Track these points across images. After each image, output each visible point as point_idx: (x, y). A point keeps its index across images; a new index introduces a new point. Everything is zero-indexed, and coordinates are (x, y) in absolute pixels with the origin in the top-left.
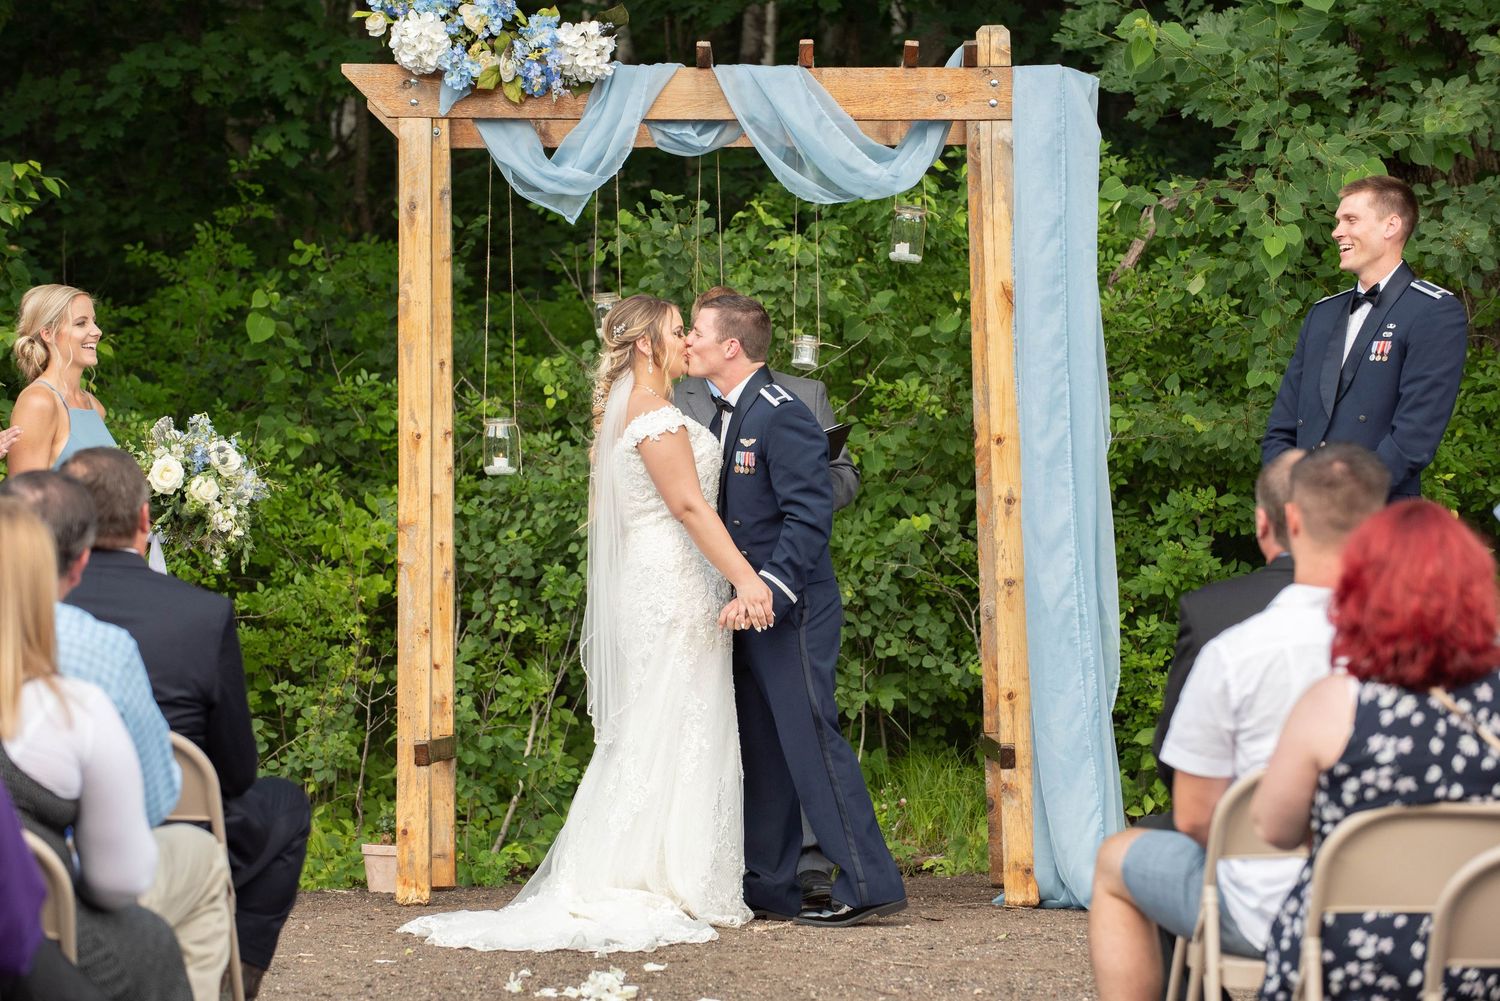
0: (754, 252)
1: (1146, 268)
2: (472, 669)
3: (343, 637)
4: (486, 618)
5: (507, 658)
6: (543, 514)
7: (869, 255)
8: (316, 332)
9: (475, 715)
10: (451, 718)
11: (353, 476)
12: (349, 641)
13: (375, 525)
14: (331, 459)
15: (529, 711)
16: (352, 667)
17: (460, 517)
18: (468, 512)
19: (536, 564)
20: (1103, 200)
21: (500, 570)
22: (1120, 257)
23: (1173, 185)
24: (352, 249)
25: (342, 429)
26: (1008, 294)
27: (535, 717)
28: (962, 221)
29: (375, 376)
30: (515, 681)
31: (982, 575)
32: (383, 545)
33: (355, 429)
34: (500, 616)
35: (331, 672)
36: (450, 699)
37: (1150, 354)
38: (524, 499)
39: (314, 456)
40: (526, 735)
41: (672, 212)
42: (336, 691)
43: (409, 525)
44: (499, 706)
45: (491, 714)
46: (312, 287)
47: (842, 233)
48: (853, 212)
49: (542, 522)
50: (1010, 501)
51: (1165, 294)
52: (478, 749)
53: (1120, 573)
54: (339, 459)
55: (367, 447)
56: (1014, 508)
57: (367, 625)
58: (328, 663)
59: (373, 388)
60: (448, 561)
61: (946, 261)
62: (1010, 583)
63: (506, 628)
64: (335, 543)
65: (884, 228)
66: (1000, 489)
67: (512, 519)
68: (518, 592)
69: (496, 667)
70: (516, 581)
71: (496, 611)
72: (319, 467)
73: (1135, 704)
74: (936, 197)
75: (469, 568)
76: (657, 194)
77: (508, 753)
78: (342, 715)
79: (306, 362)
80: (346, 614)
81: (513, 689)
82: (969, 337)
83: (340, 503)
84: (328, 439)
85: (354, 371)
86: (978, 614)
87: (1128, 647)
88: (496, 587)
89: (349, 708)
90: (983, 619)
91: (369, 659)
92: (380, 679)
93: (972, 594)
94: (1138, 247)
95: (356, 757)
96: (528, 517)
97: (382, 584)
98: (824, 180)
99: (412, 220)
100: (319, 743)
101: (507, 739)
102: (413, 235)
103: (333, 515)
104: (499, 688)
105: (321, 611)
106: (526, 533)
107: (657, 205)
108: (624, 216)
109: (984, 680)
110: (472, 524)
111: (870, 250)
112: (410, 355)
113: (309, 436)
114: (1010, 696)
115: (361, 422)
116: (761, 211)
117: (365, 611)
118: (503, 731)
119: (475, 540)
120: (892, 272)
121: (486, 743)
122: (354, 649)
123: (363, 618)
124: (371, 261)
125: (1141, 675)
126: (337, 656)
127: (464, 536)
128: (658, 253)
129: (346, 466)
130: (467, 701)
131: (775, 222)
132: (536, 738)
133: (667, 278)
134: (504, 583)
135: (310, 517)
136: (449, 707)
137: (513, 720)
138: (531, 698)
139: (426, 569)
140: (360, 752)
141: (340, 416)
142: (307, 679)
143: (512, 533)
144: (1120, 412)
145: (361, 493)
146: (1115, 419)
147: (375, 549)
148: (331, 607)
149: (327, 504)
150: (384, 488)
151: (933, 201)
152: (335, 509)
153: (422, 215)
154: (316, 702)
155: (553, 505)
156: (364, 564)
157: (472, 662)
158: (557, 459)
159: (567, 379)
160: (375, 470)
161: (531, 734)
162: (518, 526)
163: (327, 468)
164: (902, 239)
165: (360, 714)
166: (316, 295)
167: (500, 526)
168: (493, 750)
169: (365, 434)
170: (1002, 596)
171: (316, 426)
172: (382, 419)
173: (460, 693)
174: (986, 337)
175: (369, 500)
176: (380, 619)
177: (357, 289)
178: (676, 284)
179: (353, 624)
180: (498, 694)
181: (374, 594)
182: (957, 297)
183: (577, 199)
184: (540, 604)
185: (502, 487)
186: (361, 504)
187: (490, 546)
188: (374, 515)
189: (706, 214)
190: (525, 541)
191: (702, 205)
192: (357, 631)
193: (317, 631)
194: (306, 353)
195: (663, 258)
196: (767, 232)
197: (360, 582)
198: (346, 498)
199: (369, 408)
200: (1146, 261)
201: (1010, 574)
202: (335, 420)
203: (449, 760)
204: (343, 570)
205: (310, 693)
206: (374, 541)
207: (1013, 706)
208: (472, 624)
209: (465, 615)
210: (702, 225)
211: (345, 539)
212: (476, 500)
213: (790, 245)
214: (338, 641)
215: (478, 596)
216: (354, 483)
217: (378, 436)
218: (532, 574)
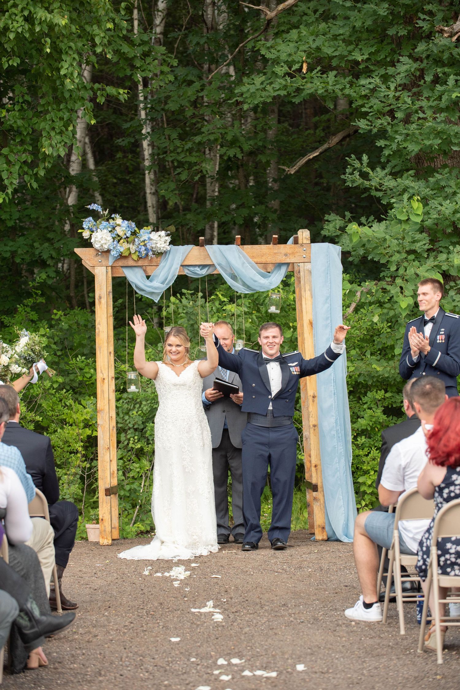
0: (218, 311)
1: (357, 313)
2: (122, 461)
3: (75, 451)
4: (126, 443)
5: (133, 457)
6: (145, 405)
7: (258, 311)
8: (62, 343)
9: (123, 478)
10: (116, 479)
11: (76, 393)
12: (77, 452)
13: (85, 411)
14: (68, 388)
15: (142, 476)
16: (78, 462)
17: (117, 407)
18: (119, 405)
19: (143, 423)
20: (343, 289)
21: (131, 425)
22: (348, 309)
23: (367, 283)
24: (72, 312)
25: (72, 377)
26: (311, 323)
27: (144, 478)
28: (292, 297)
29: (83, 358)
30: (137, 465)
31: (303, 423)
32: (88, 418)
33: (77, 376)
34: (131, 442)
35: (72, 464)
36: (116, 472)
37: (359, 343)
38: (138, 400)
39: (62, 386)
40: (141, 484)
41: (190, 297)
42: (73, 470)
43: (101, 410)
44: (131, 474)
45: (129, 477)
46: (60, 326)
47: (249, 303)
48: (253, 295)
49: (145, 408)
50: (314, 397)
51: (364, 322)
52: (124, 490)
53: (352, 421)
54: (71, 387)
55: (81, 383)
56: (315, 399)
57: (83, 447)
58: (70, 460)
59: (83, 362)
60: (114, 423)
61: (286, 311)
62: (314, 426)
63: (133, 446)
64: (71, 417)
65: (264, 301)
66: (311, 393)
67: (134, 407)
68: (137, 433)
69: (130, 461)
70: (136, 430)
71: (129, 440)
72: (64, 390)
73: (357, 468)
74: (282, 289)
75: (120, 425)
76: (184, 291)
77: (135, 491)
78: (76, 479)
79: (59, 353)
80: (76, 443)
81: (136, 468)
82: (297, 338)
83: (73, 404)
84: (67, 380)
85: (76, 356)
86: (302, 437)
87: (355, 448)
88: (129, 432)
89: (78, 476)
90: (304, 439)
91: (84, 459)
92: (88, 466)
93: (300, 431)
94: (353, 305)
95: (81, 494)
96: (140, 406)
97: (88, 432)
98: (244, 284)
99: (100, 302)
100: (68, 489)
101: (135, 486)
102: (101, 308)
103: (70, 407)
104: (131, 468)
105: (67, 442)
106: (140, 412)
107: (184, 294)
108: (173, 299)
109: (305, 461)
110: (120, 410)
111: (259, 308)
112: (100, 350)
113: (61, 380)
114: (316, 466)
115: (79, 374)
116: (220, 296)
117: (82, 442)
118: (133, 483)
119: (121, 415)
120: (267, 316)
121: (128, 488)
122: (79, 455)
123: (82, 444)
124: (79, 316)
125: (359, 458)
126: (73, 458)
127: (118, 414)
128: (184, 311)
129: (73, 390)
130: (121, 473)
131: (225, 299)
132: (144, 486)
133: (188, 320)
134: (132, 430)
135: (62, 409)
136: (115, 475)
137: (136, 479)
138: (142, 471)
139: (107, 426)
140: (83, 492)
141: (70, 372)
142: (63, 466)
143: (134, 412)
144: (350, 364)
145: (79, 399)
146: (348, 367)
147: (85, 419)
148: (70, 441)
149: (68, 404)
150: (87, 398)
151: (281, 291)
152: (71, 405)
153: (104, 301)
154: (66, 474)
155: (149, 402)
156: (82, 425)
157: (121, 459)
158: (149, 386)
159: (153, 357)
160: (83, 391)
161: (143, 484)
162: (136, 410)
163: (67, 391)
164: (272, 305)
165: (82, 478)
166: (61, 330)
167: (130, 410)
168: (130, 490)
169: (80, 378)
170: (312, 431)
171: (63, 376)
172: (86, 373)
173: (118, 470)
174: (303, 339)
175: (83, 402)
176: (87, 444)
177: (75, 327)
178: (191, 322)
179: (79, 446)
180: (131, 470)
181: (85, 435)
182: (291, 324)
183: (158, 294)
184: (145, 437)
185: (130, 396)
186: (80, 404)
187: (126, 417)
188: (84, 407)
189: (202, 298)
190: (139, 415)
191: (200, 294)
192: (80, 449)
193: (66, 449)
194: (58, 350)
195: (187, 313)
196: (222, 303)
197: (80, 431)
198: (75, 402)
199: (81, 369)
200: (356, 310)
201: (314, 423)
202: (68, 373)
203: (116, 494)
204: (74, 427)
205: (64, 471)
206: (85, 417)
207: (317, 470)
208: (121, 445)
209: (119, 442)
210: (200, 301)
211: (75, 416)
212: (121, 401)
213: (231, 308)
214: (74, 453)
215: (123, 435)
216: (77, 396)
217: (85, 379)
218: (141, 427)
